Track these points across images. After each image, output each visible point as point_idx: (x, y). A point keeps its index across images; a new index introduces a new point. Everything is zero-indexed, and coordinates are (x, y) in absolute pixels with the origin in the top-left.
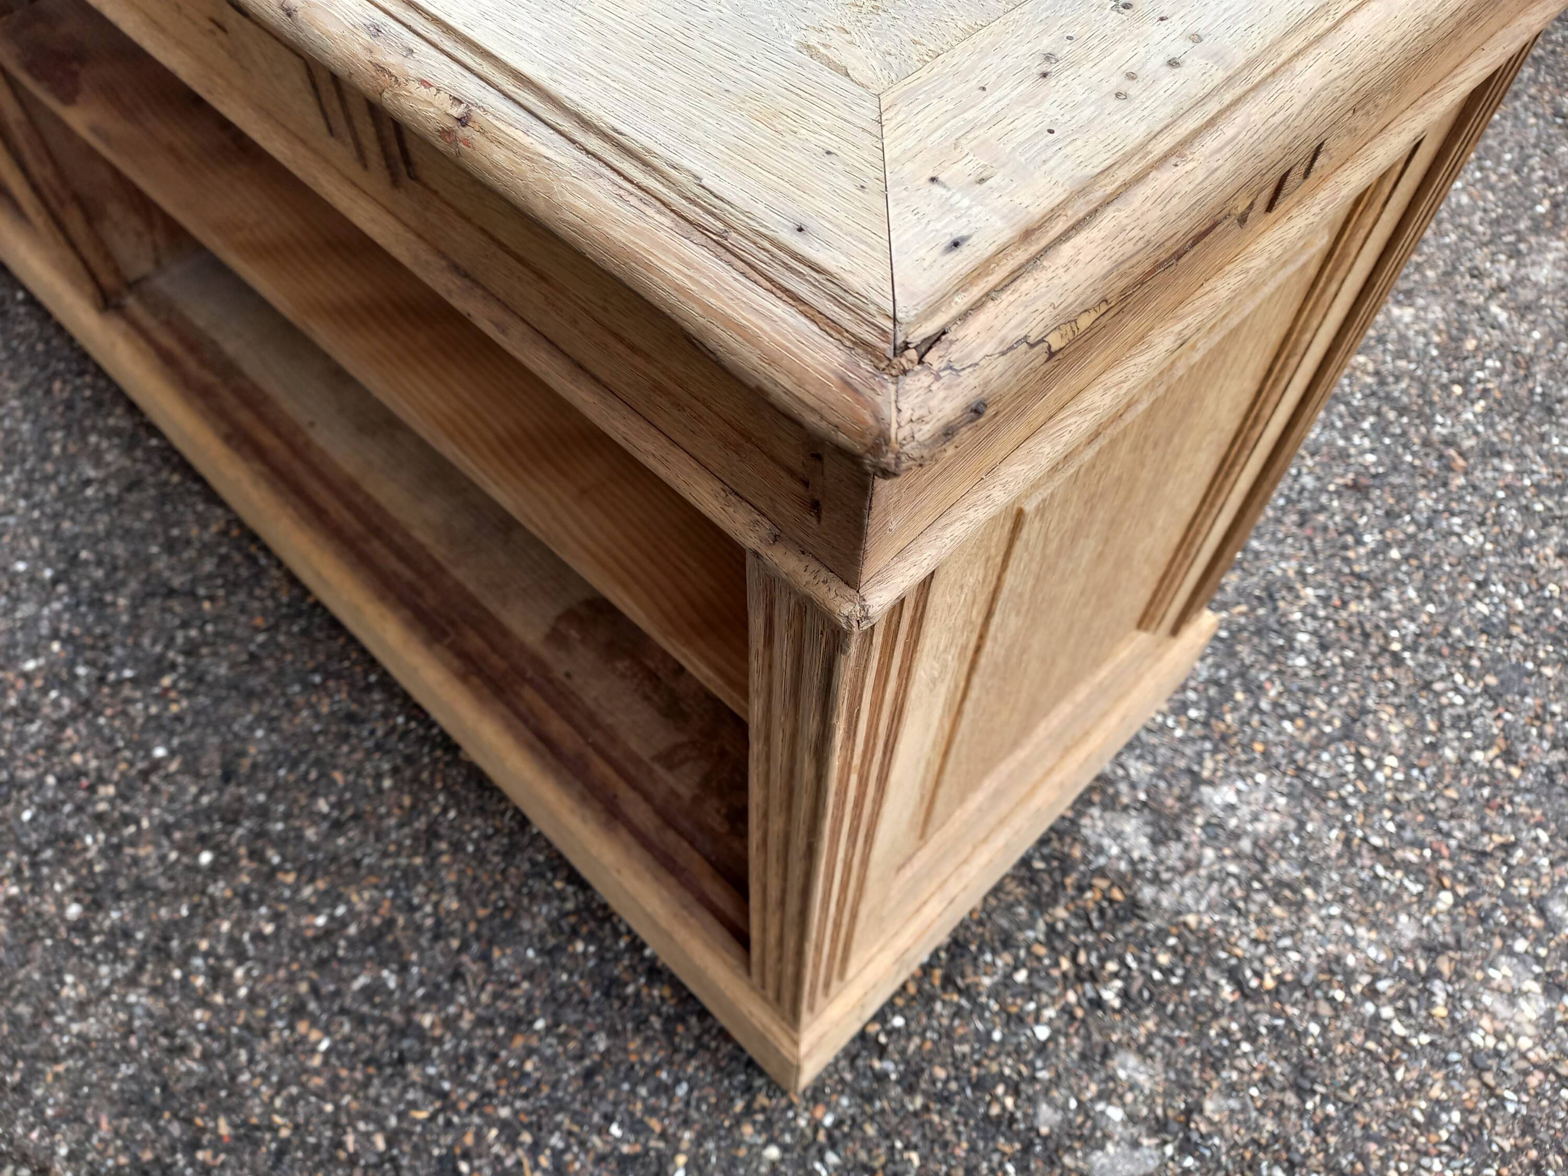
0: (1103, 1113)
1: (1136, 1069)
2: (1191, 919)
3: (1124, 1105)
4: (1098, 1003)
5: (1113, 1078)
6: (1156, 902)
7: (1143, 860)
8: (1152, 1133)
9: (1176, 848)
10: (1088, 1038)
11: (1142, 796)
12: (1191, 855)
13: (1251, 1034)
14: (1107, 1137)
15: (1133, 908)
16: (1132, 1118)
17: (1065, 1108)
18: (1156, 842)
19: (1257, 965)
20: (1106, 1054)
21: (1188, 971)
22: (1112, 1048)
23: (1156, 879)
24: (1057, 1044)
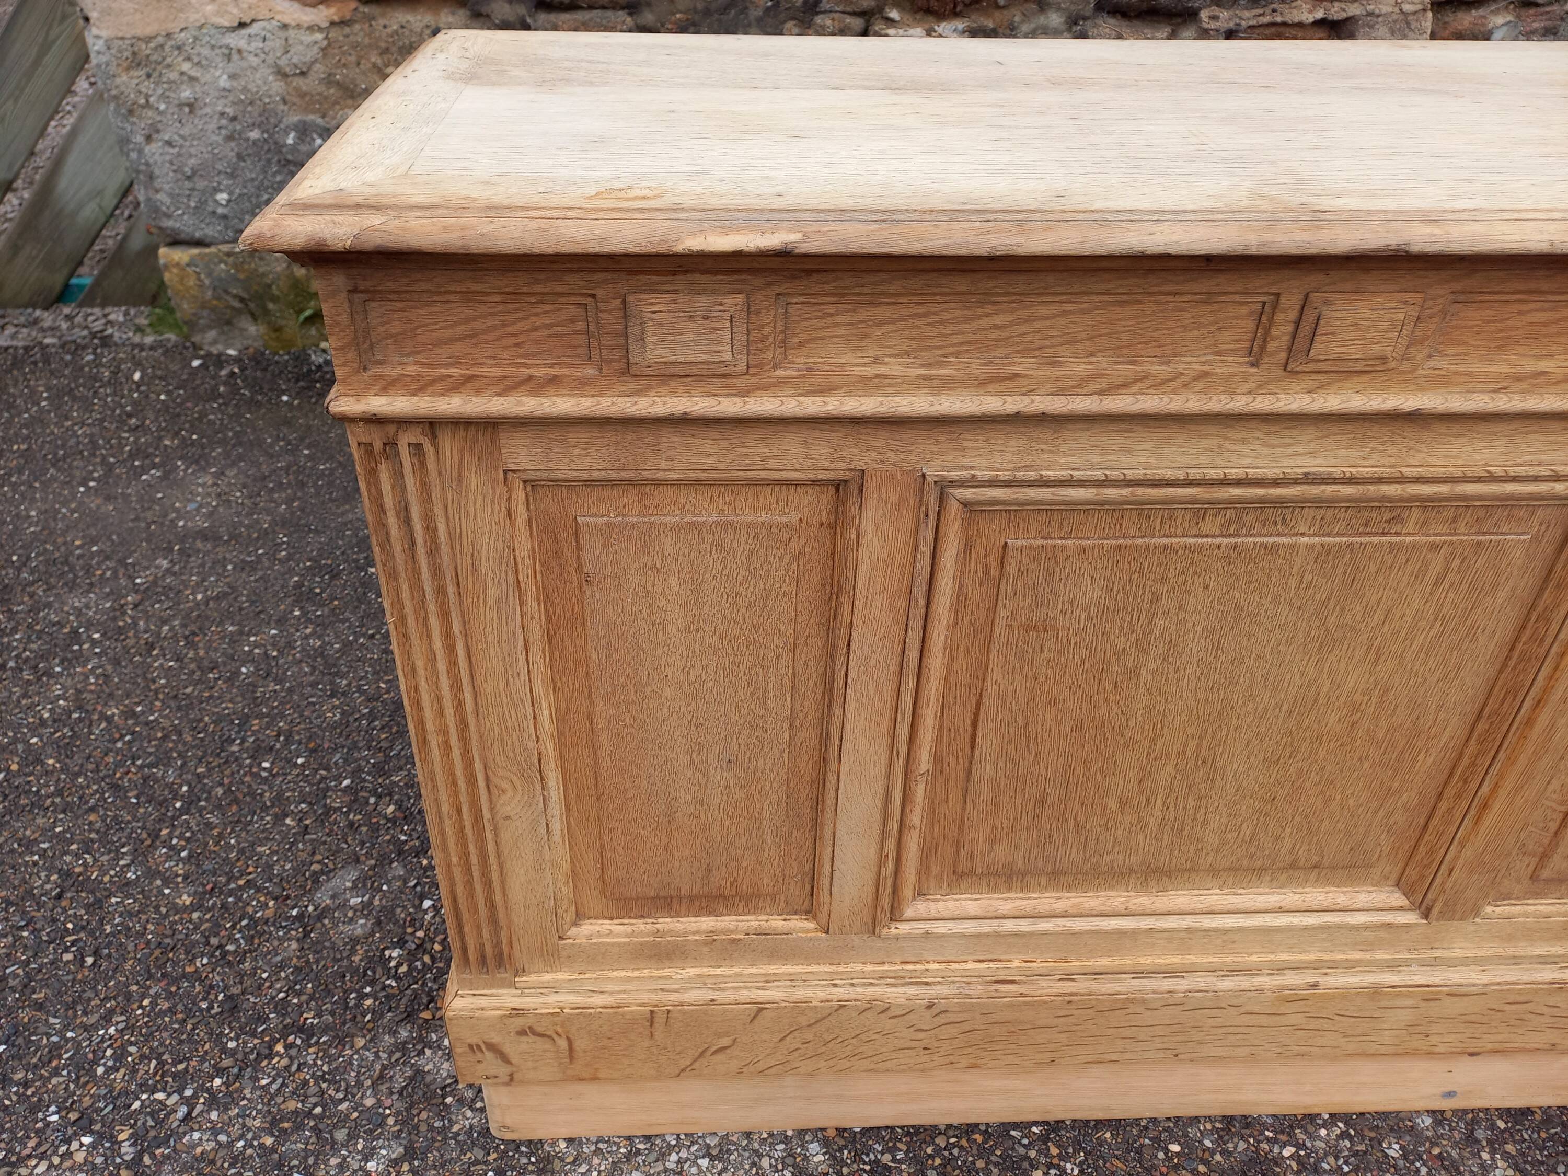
0: (363, 896)
1: (354, 929)
2: (360, 1042)
3: (351, 908)
4: (401, 944)
5: (366, 917)
6: (394, 1033)
7: (421, 1053)
8: (327, 909)
9: (399, 1082)
10: (396, 922)
11: (449, 1100)
12: (384, 1088)
13: (282, 1007)
14: (355, 887)
15: (409, 1016)
16: (344, 906)
17: (388, 883)
18: (419, 1073)
19: (293, 1052)
20: (379, 923)
21: (347, 1007)
22: (376, 929)
23: (402, 1047)
24: (414, 906)
